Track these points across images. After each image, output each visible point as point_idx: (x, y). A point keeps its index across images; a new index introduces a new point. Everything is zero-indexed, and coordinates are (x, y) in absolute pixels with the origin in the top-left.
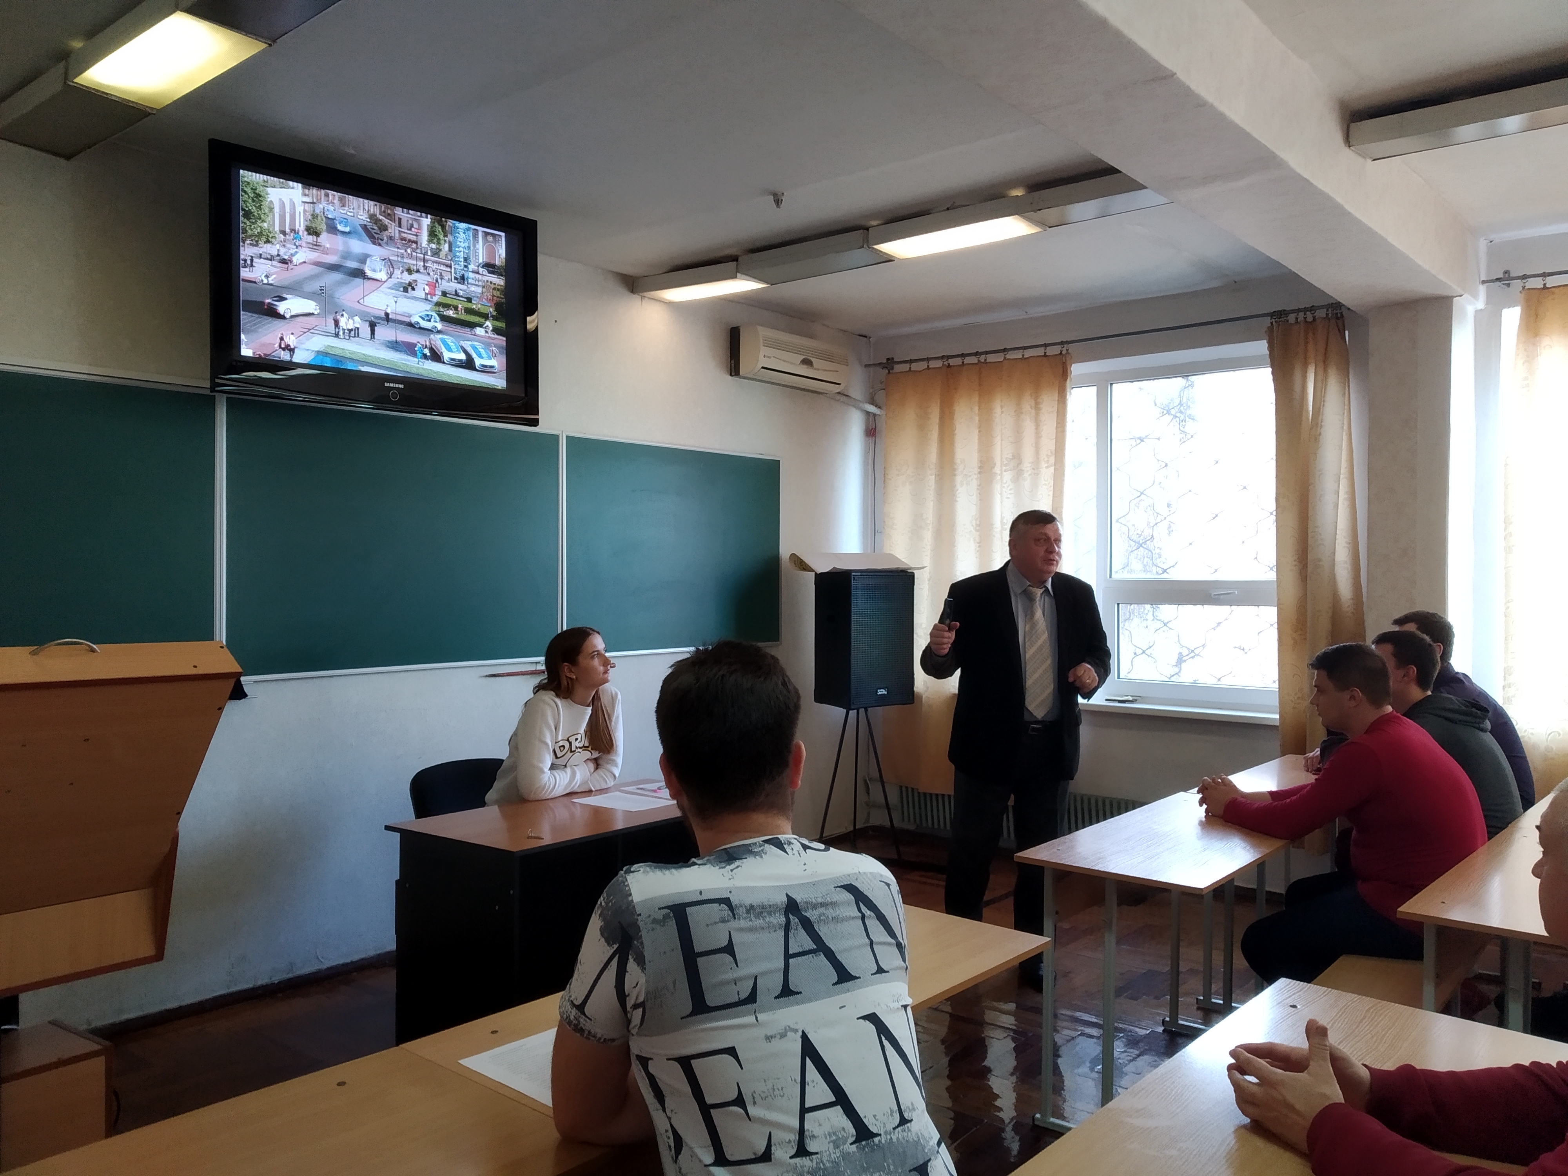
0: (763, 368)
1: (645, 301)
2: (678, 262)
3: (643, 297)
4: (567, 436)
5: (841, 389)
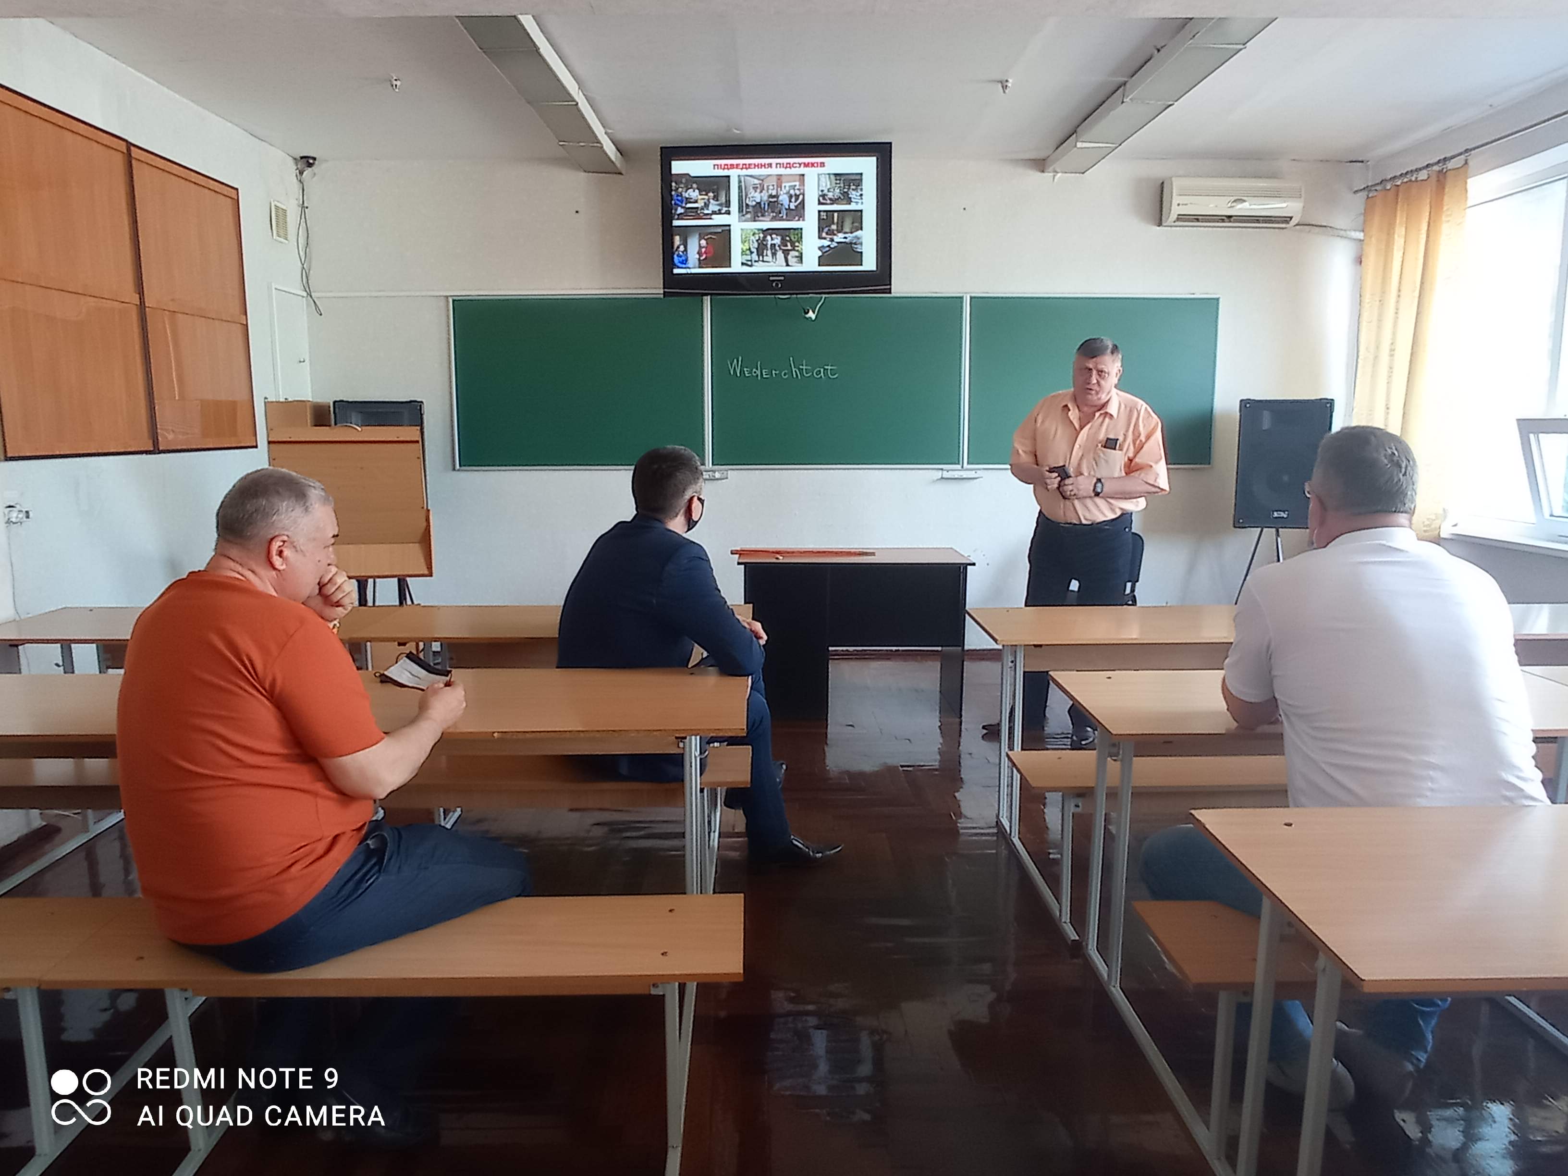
0: (1182, 216)
1: (1058, 176)
2: (1063, 134)
3: (1055, 174)
4: (971, 298)
5: (1297, 223)
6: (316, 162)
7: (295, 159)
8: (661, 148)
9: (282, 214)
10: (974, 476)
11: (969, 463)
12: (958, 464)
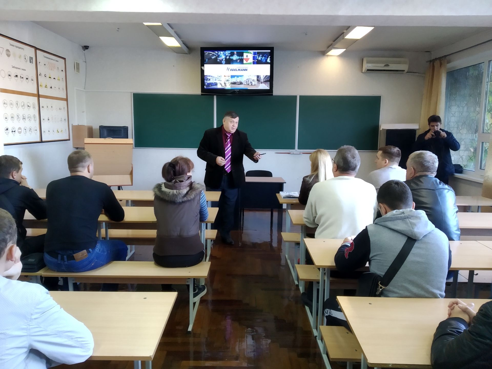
0: (368, 70)
1: (329, 57)
2: (329, 45)
4: (300, 96)
5: (406, 72)
6: (89, 48)
7: (82, 47)
8: (201, 48)
9: (78, 65)
10: (299, 153)
11: (298, 149)
12: (295, 149)
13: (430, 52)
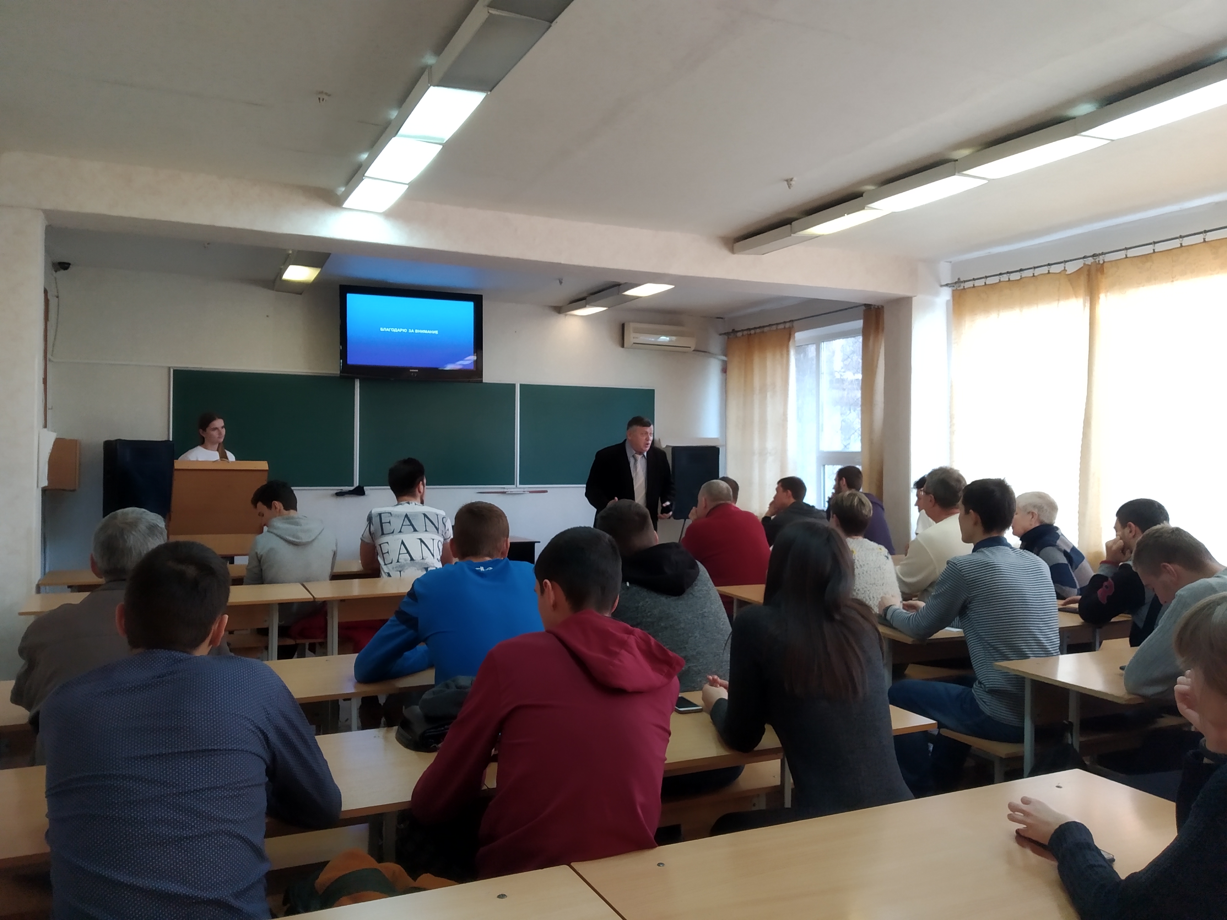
0: (634, 343)
1: (567, 317)
2: (576, 298)
3: (566, 315)
4: (521, 385)
5: (693, 349)
6: (71, 267)
7: (55, 263)
8: (340, 285)
10: (522, 492)
11: (520, 484)
12: (514, 484)
13: (722, 318)
